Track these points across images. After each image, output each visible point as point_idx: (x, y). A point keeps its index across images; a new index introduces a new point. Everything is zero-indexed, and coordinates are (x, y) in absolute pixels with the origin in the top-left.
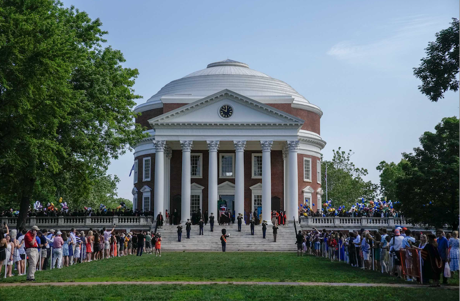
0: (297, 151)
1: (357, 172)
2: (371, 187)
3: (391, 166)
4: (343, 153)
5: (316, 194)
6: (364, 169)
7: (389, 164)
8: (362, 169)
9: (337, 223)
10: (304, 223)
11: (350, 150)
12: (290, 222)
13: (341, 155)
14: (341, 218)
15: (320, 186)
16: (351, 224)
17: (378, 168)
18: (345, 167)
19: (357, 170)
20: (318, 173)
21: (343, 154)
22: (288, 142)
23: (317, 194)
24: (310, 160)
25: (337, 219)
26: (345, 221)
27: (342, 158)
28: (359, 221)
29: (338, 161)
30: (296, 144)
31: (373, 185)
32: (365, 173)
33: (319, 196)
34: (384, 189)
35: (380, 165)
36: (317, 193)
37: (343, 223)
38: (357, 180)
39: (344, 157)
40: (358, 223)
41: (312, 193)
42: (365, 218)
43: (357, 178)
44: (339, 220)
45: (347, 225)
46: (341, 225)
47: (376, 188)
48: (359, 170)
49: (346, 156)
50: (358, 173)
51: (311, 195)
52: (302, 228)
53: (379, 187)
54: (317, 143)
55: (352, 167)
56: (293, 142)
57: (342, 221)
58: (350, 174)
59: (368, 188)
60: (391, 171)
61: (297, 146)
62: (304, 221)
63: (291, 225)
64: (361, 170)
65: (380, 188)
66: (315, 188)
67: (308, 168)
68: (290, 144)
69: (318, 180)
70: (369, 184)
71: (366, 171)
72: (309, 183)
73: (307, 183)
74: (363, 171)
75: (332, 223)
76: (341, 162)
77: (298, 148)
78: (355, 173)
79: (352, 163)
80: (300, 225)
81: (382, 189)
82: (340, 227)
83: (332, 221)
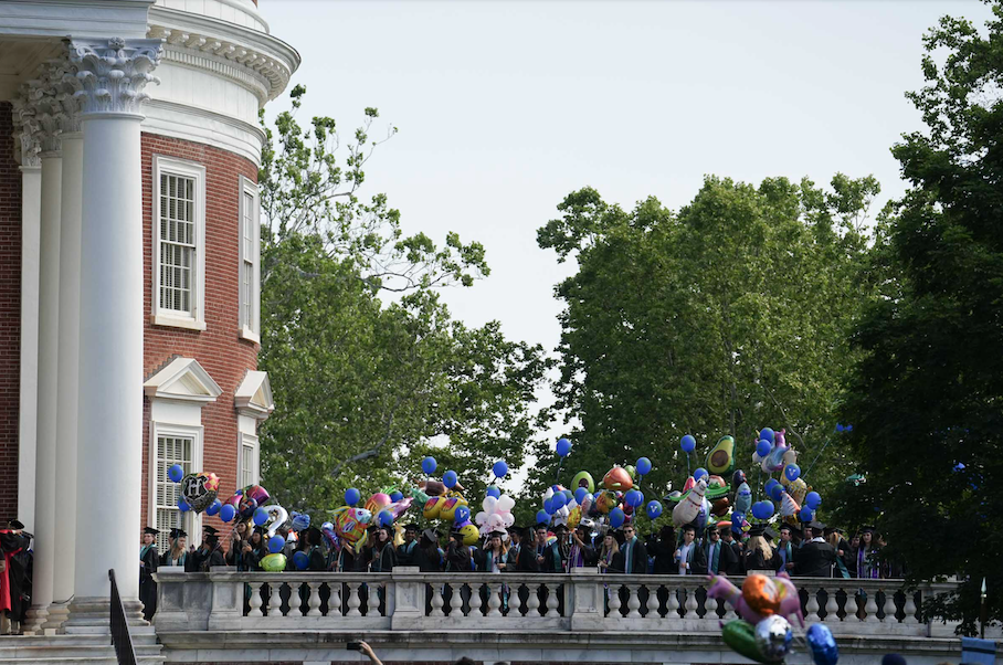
0: (140, 111)
1: (413, 258)
2: (501, 366)
3: (642, 223)
4: (323, 125)
5: (228, 411)
6: (465, 242)
7: (628, 208)
8: (452, 240)
9: (408, 609)
10: (181, 616)
11: (372, 112)
12: (80, 609)
13: (311, 143)
14: (431, 576)
15: (252, 356)
16: (495, 622)
17: (549, 237)
18: (334, 227)
19: (417, 247)
20: (242, 267)
21: (320, 135)
22: (81, 49)
23: (236, 411)
24: (197, 174)
25: (409, 582)
26: (457, 600)
27: (314, 166)
28: (552, 601)
29: (288, 186)
30: (137, 63)
31: (510, 348)
32: (472, 271)
33: (247, 427)
34: (580, 377)
35: (560, 216)
36: (236, 409)
37: (447, 609)
38: (414, 313)
39: (329, 160)
40: (543, 610)
41: (205, 408)
42: (590, 581)
43: (411, 300)
44: (421, 592)
45: (475, 623)
46: (436, 623)
47: (534, 369)
48: (430, 249)
49: (339, 146)
50: (419, 270)
51: (198, 422)
52: (167, 649)
53: (550, 363)
54: (246, 63)
55: (384, 230)
56: (115, 47)
57: (438, 600)
58: (365, 274)
59: (478, 369)
60: (641, 260)
61: (140, 79)
62: (179, 604)
63: (85, 631)
64: (440, 245)
65: (555, 374)
66: (225, 374)
67: (185, 232)
68: (89, 63)
69: (243, 313)
70: (489, 343)
71: (474, 254)
72: (185, 339)
73: (173, 339)
74: (456, 257)
75: (374, 614)
76: (312, 187)
77: (150, 91)
78: (402, 263)
79: (380, 200)
80: (150, 631)
81: (567, 375)
82: (427, 640)
83: (374, 600)
